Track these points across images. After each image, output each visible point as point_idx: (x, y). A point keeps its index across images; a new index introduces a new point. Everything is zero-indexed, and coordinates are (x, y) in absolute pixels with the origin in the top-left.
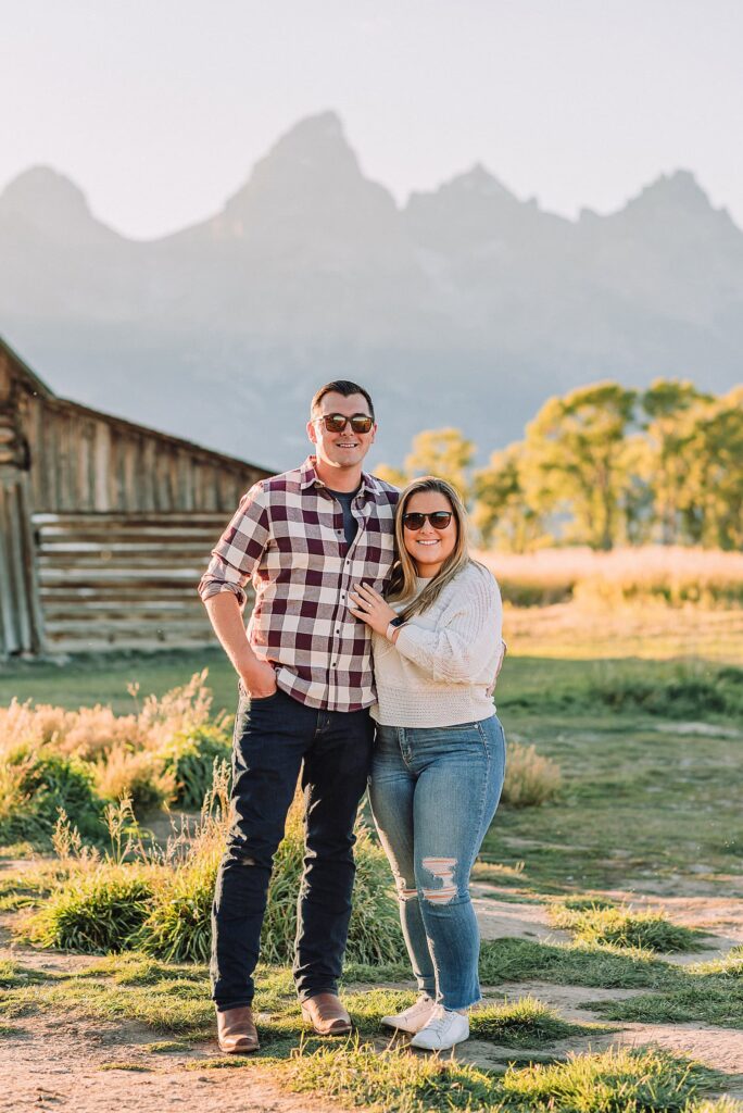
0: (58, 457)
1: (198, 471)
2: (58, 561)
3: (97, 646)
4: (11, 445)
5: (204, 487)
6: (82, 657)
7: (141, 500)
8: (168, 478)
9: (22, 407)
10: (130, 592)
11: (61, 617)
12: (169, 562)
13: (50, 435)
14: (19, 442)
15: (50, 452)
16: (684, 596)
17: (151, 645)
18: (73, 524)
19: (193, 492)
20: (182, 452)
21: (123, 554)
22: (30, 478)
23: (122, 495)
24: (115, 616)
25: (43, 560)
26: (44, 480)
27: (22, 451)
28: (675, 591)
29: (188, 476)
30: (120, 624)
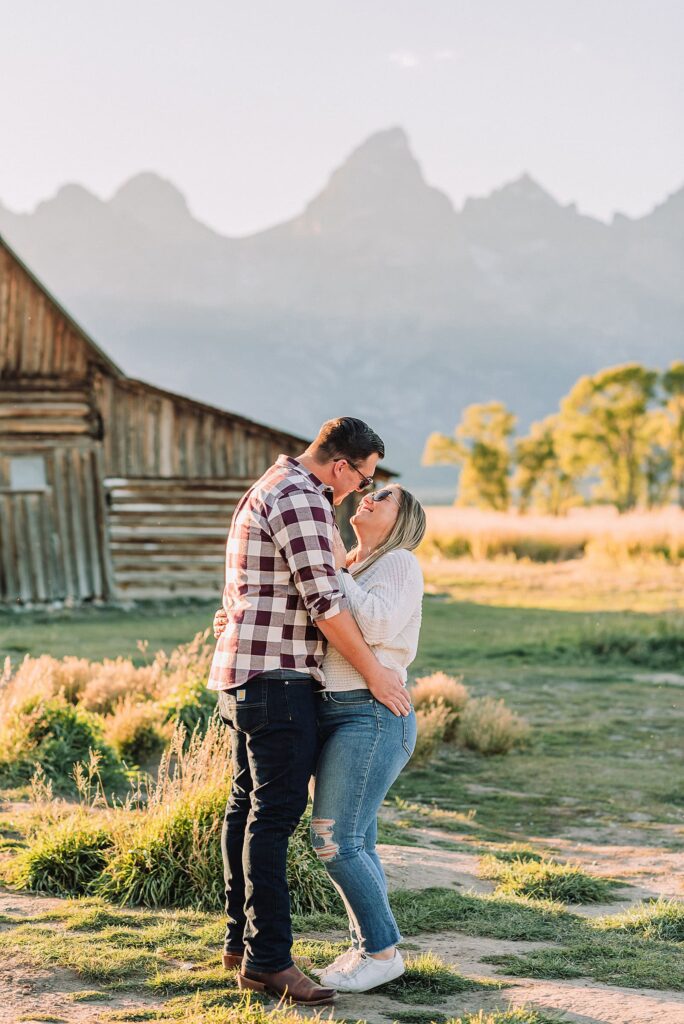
0: (128, 429)
1: (251, 444)
2: (128, 519)
3: (160, 594)
4: (87, 418)
5: (255, 457)
6: (146, 603)
7: (200, 467)
8: (224, 448)
9: (97, 385)
10: (190, 547)
11: (128, 568)
13: (121, 410)
14: (93, 416)
15: (121, 425)
17: (208, 594)
18: (140, 488)
19: (246, 461)
20: (236, 426)
21: (183, 514)
22: (103, 446)
23: (183, 463)
24: (177, 568)
25: (114, 519)
26: (115, 449)
27: (96, 423)
28: (674, 550)
29: (241, 447)
30: (180, 575)
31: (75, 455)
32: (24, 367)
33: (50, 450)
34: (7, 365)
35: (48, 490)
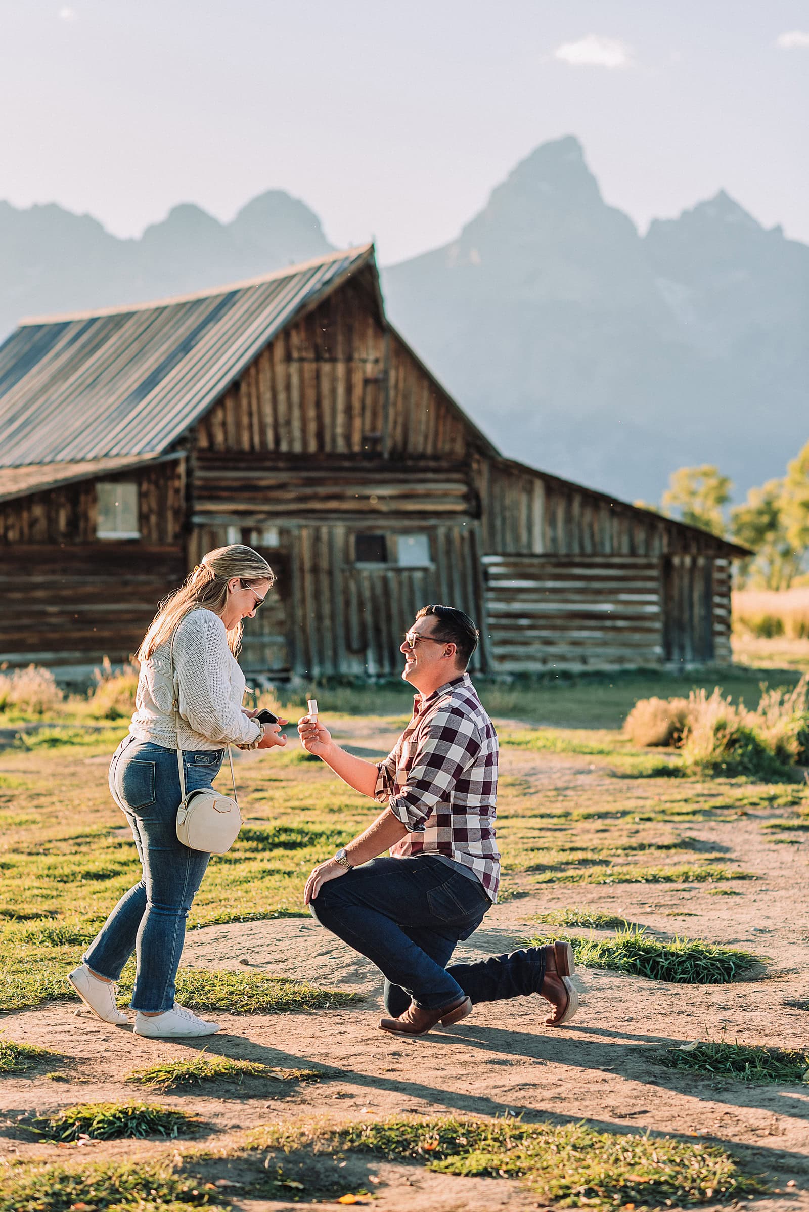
0: (503, 508)
1: (616, 522)
2: (502, 596)
3: (534, 667)
4: (465, 497)
5: (620, 534)
6: (524, 676)
7: (569, 545)
8: (591, 526)
9: (475, 466)
10: (559, 622)
11: (504, 642)
12: (590, 597)
13: (497, 490)
14: (472, 496)
15: (497, 504)
17: (576, 667)
18: (515, 565)
19: (612, 538)
20: (602, 504)
21: (554, 590)
22: (481, 525)
23: (554, 540)
24: (548, 642)
25: (491, 595)
26: (492, 527)
27: (474, 503)
29: (607, 525)
30: (552, 650)
31: (456, 533)
32: (410, 448)
33: (434, 528)
34: (395, 445)
35: (432, 567)
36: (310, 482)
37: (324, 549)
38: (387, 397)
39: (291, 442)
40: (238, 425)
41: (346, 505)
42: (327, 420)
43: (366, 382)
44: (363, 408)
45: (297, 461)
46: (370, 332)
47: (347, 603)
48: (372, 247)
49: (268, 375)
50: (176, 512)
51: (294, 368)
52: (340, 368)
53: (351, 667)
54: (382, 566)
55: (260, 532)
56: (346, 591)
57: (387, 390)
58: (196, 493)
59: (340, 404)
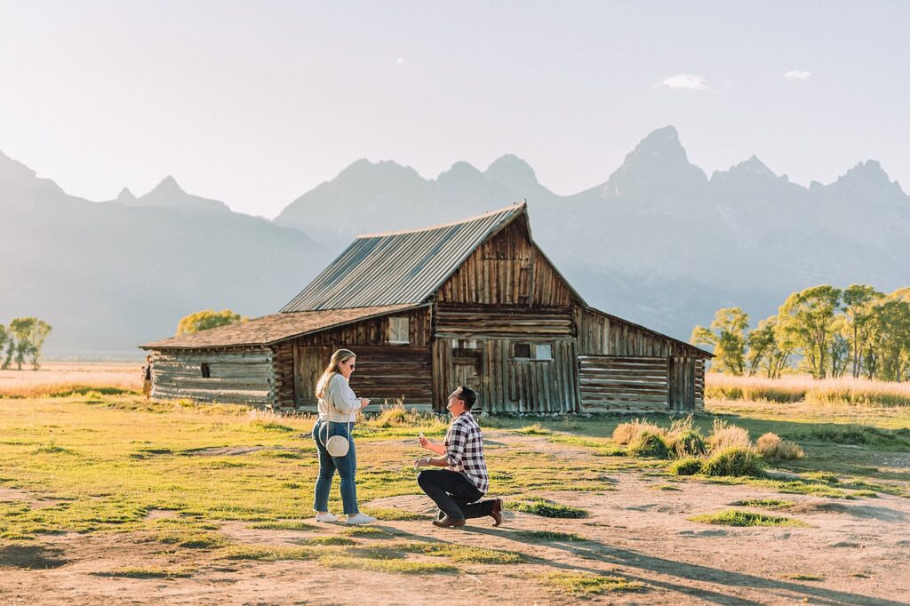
0: (589, 332)
1: (645, 339)
2: (587, 375)
3: (602, 410)
4: (570, 327)
5: (647, 346)
6: (597, 415)
7: (621, 351)
8: (633, 341)
9: (575, 311)
10: (616, 389)
11: (588, 398)
12: (633, 377)
13: (586, 323)
14: (573, 326)
15: (586, 330)
16: (857, 401)
17: (624, 411)
18: (594, 360)
19: (643, 348)
20: (639, 331)
21: (612, 373)
22: (577, 340)
23: (614, 348)
24: (610, 399)
25: (582, 374)
26: (583, 341)
27: (574, 329)
28: (852, 398)
29: (641, 341)
30: (612, 402)
31: (565, 344)
32: (543, 302)
33: (554, 341)
34: (535, 301)
35: (553, 360)
36: (492, 318)
37: (499, 351)
38: (532, 277)
39: (484, 299)
40: (458, 290)
41: (510, 330)
42: (502, 288)
43: (521, 269)
44: (520, 283)
45: (487, 308)
46: (524, 246)
47: (510, 377)
48: (525, 204)
49: (474, 266)
50: (427, 332)
51: (486, 262)
52: (509, 263)
53: (512, 408)
54: (528, 359)
55: (468, 342)
56: (509, 371)
57: (532, 273)
58: (437, 322)
59: (508, 282)
